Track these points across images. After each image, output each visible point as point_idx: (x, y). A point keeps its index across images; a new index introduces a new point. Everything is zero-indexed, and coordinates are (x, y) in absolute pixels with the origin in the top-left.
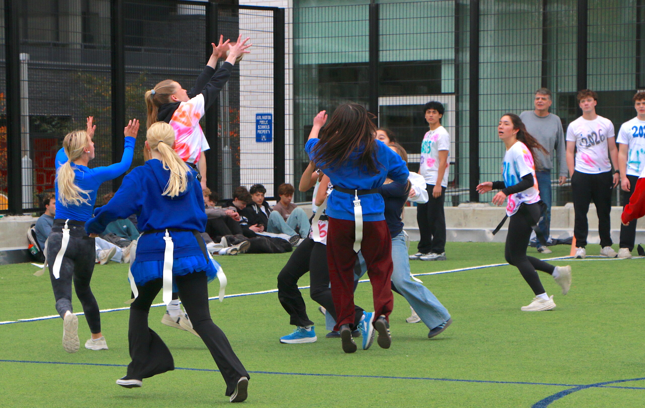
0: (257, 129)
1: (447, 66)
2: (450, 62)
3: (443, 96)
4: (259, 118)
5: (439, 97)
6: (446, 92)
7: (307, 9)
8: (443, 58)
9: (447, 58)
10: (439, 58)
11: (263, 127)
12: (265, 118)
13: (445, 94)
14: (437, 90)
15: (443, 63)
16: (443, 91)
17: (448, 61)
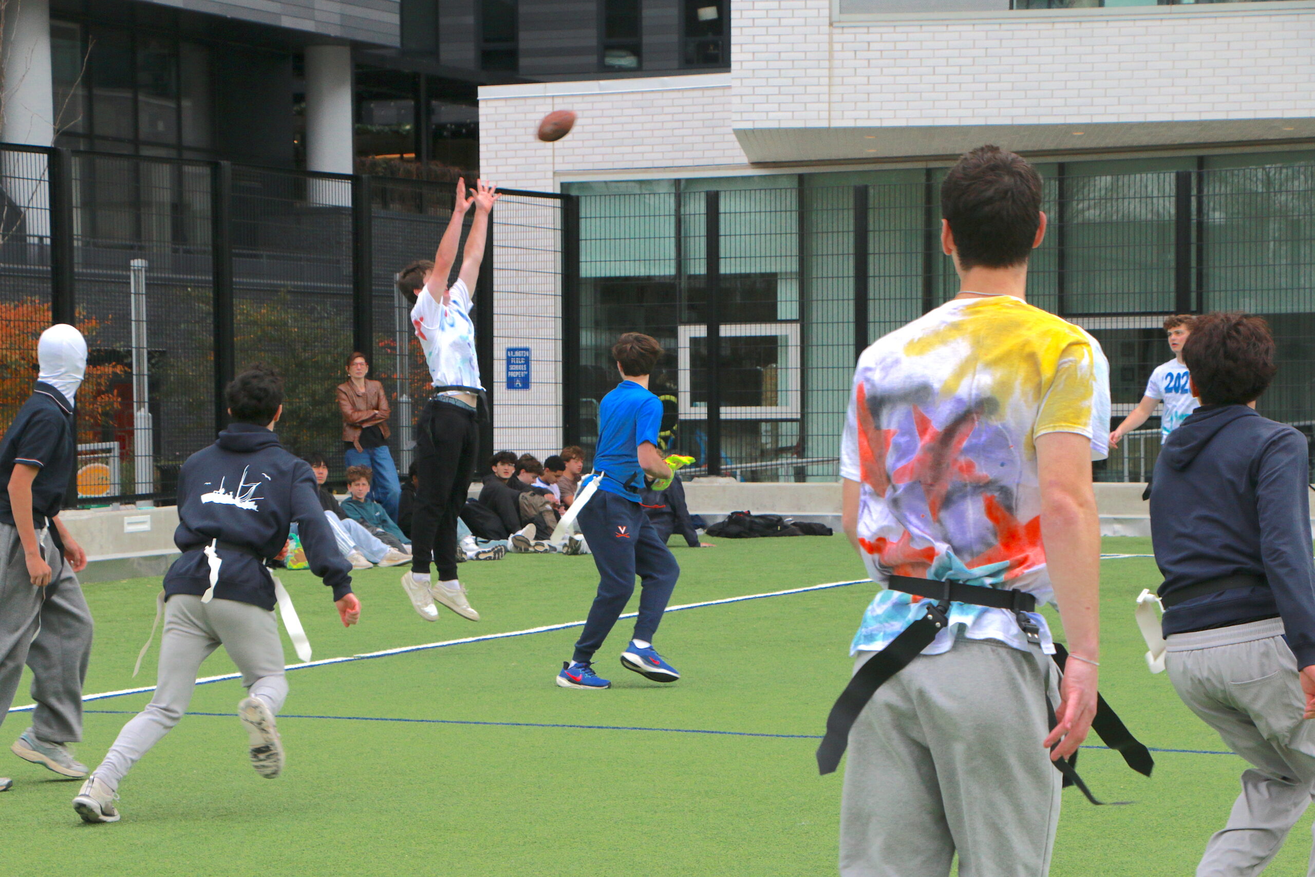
0: (508, 370)
1: (784, 281)
2: (788, 276)
3: (779, 325)
4: (511, 354)
5: (773, 325)
6: (783, 318)
7: (588, 198)
8: (778, 271)
9: (789, 270)
10: (773, 270)
11: (516, 367)
12: (518, 354)
13: (782, 321)
14: (770, 316)
15: (779, 277)
16: (779, 318)
17: (787, 276)
